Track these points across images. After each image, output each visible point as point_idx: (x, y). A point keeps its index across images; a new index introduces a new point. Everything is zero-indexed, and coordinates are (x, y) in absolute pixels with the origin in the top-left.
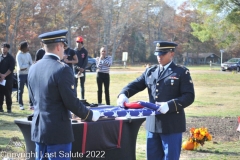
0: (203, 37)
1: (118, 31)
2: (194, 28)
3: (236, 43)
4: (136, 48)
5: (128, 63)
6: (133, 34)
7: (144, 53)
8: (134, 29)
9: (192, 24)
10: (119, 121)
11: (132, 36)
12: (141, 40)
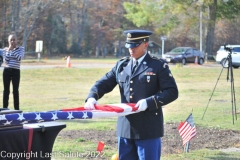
0: (138, 20)
1: (30, 13)
2: (128, 9)
3: (181, 28)
4: (53, 35)
5: (43, 55)
6: (50, 17)
7: (65, 41)
8: (50, 11)
9: (125, 4)
10: (28, 130)
11: (49, 20)
12: (60, 25)
